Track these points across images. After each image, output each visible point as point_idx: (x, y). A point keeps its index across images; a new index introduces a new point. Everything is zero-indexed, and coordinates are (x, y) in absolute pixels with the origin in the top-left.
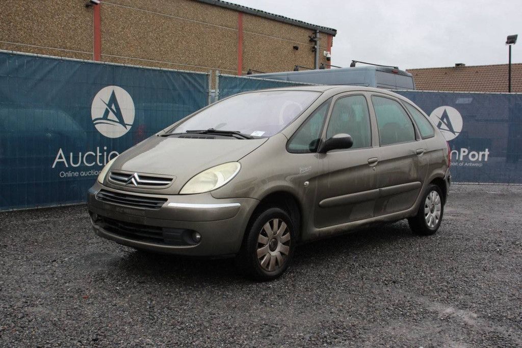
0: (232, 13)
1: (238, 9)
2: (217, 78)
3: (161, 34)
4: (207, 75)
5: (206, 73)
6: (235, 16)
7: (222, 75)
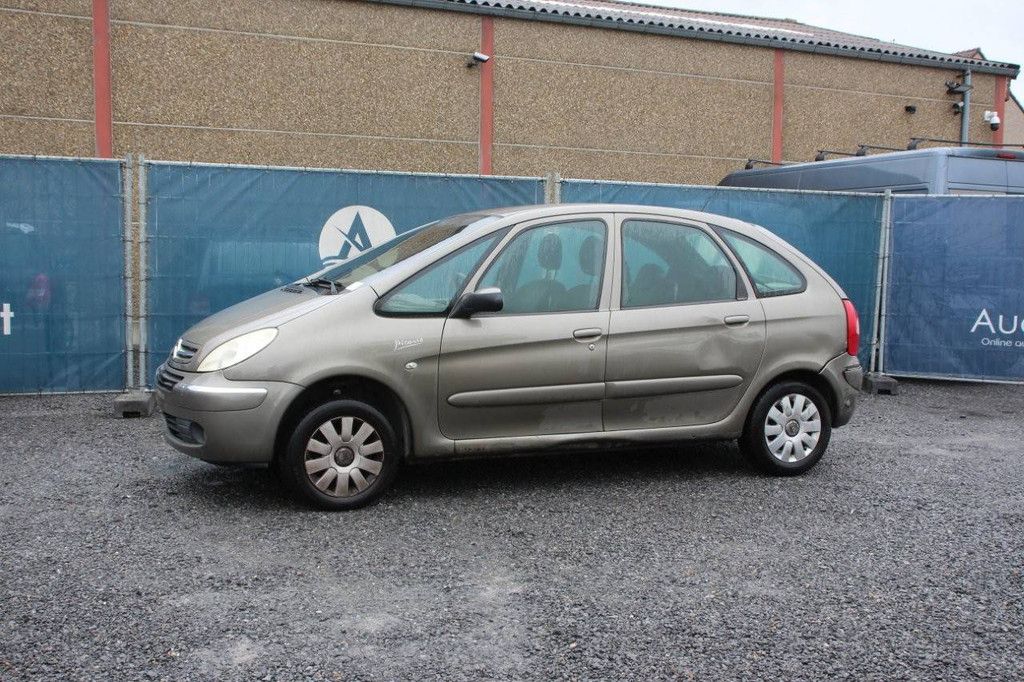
0: (760, 53)
1: (774, 44)
2: (558, 186)
3: (608, 103)
4: (542, 181)
5: (540, 178)
6: (769, 57)
7: (567, 180)
